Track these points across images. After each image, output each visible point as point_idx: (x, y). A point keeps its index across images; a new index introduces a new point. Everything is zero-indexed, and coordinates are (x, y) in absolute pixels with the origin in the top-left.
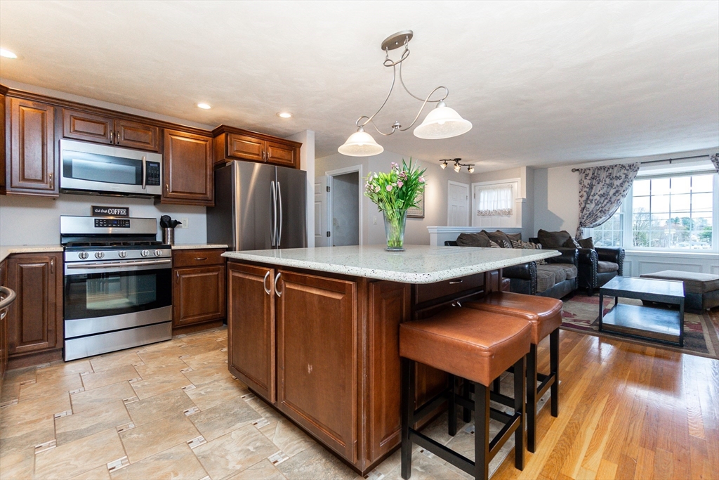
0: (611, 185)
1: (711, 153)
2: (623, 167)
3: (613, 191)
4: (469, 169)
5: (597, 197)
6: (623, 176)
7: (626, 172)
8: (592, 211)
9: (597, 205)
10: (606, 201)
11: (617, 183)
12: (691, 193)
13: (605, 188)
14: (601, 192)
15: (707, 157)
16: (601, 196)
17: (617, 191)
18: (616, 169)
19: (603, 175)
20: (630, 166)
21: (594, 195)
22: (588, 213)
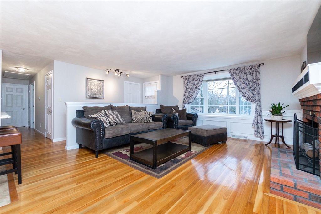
0: (194, 84)
1: (229, 68)
2: (198, 75)
3: (195, 87)
4: (127, 75)
5: (189, 89)
6: (199, 79)
7: (199, 77)
8: (188, 96)
9: (189, 93)
10: (193, 91)
11: (196, 82)
12: (221, 89)
13: (192, 85)
14: (191, 87)
15: (227, 71)
16: (191, 89)
17: (197, 87)
18: (196, 76)
19: (192, 79)
20: (201, 75)
21: (188, 88)
22: (186, 97)
